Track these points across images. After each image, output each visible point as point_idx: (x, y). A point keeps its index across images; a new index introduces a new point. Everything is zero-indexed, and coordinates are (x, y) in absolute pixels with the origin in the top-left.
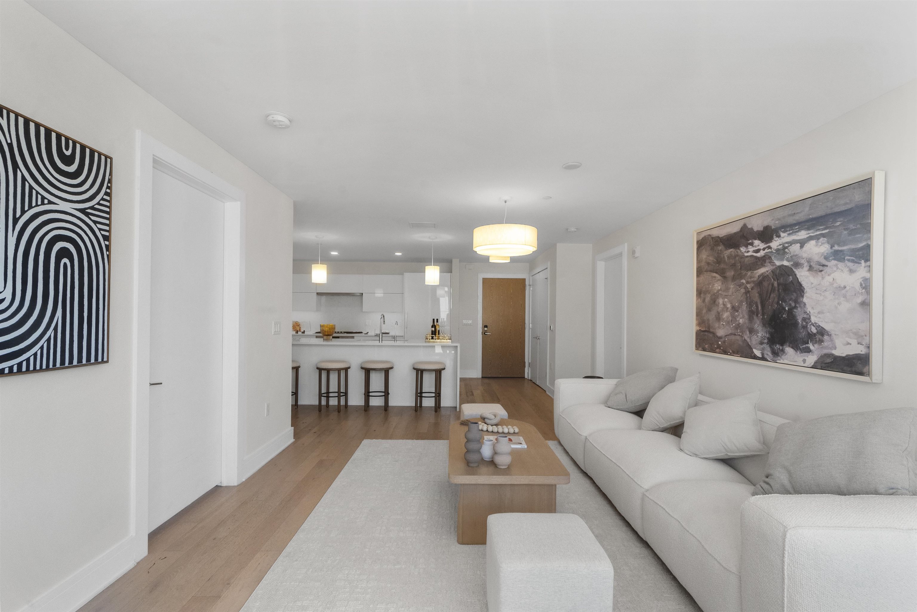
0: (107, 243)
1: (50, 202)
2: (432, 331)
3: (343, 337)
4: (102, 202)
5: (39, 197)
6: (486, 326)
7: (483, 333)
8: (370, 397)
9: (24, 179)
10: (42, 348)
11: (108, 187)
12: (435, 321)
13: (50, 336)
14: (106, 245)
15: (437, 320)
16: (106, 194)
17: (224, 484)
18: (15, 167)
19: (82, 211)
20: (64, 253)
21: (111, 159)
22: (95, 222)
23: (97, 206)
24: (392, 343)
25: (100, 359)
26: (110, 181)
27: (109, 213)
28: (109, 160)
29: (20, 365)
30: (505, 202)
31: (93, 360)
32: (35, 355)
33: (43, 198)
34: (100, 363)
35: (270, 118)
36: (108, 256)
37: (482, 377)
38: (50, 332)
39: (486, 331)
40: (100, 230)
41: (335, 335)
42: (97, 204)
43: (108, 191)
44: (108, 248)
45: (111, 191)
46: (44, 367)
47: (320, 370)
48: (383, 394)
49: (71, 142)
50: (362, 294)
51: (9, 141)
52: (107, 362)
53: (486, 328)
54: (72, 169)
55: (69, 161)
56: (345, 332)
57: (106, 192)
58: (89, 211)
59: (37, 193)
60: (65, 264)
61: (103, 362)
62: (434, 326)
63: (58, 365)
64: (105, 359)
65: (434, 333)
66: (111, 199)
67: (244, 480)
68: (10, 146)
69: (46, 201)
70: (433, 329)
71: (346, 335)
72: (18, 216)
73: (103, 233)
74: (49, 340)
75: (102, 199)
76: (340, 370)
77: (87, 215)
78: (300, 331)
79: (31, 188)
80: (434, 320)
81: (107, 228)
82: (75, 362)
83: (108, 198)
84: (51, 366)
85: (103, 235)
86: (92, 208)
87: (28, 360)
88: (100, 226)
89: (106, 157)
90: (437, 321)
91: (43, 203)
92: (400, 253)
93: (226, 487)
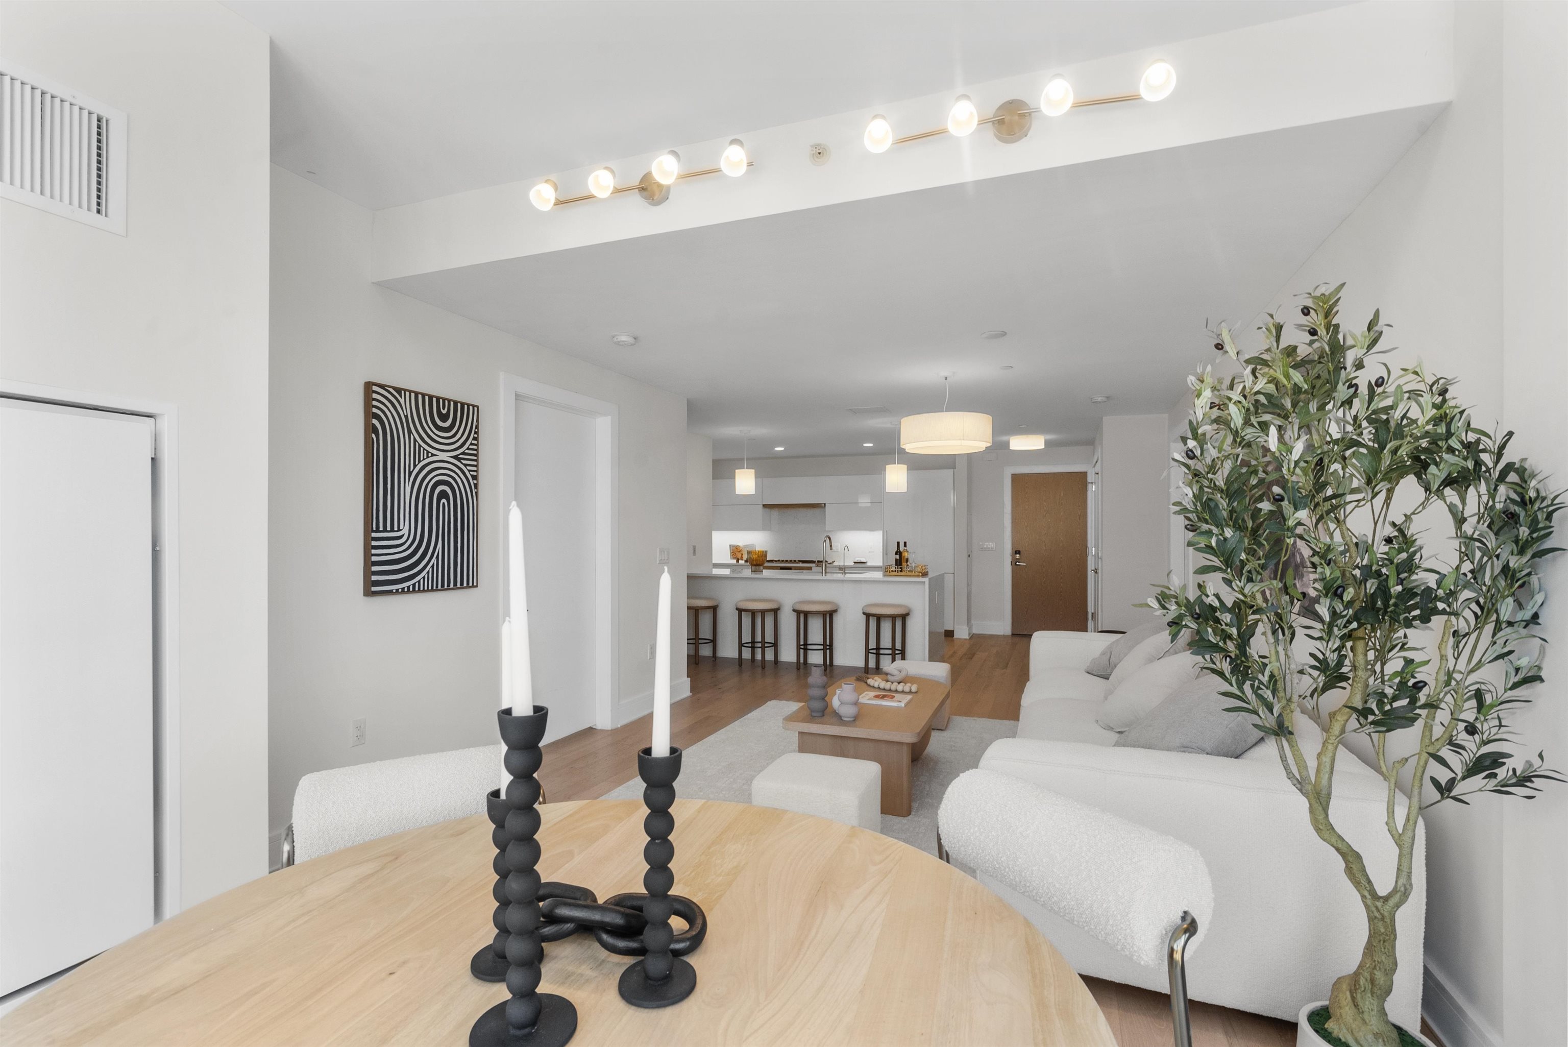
0: (475, 482)
1: (433, 455)
2: (896, 560)
3: (796, 568)
4: (471, 447)
5: (425, 452)
6: (1017, 552)
7: (1013, 563)
8: (809, 652)
9: (415, 440)
10: (428, 572)
11: (476, 433)
12: (902, 545)
13: (434, 563)
14: (474, 484)
15: (905, 543)
16: (475, 439)
17: (599, 727)
18: (410, 432)
19: (455, 457)
20: (443, 494)
21: (478, 407)
22: (466, 465)
23: (467, 451)
24: (840, 576)
25: (471, 584)
26: (477, 427)
27: (476, 455)
28: (476, 409)
29: (414, 585)
30: (946, 379)
31: (465, 585)
32: (424, 578)
33: (428, 452)
34: (471, 587)
35: (615, 339)
36: (477, 493)
37: (1013, 635)
38: (434, 560)
39: (1018, 560)
40: (469, 471)
41: (767, 564)
42: (467, 449)
43: (476, 436)
44: (476, 486)
45: (478, 436)
46: (430, 588)
47: (740, 611)
48: (821, 647)
49: (446, 401)
50: (825, 504)
51: (406, 414)
52: (477, 586)
53: (1018, 555)
54: (447, 424)
55: (444, 418)
56: (800, 561)
57: (474, 437)
58: (461, 456)
59: (424, 449)
60: (444, 503)
61: (473, 586)
62: (898, 552)
63: (439, 587)
64: (475, 584)
65: (899, 563)
66: (478, 442)
67: (619, 726)
68: (406, 417)
69: (430, 455)
70: (898, 557)
71: (801, 565)
72: (411, 470)
73: (472, 473)
74: (433, 566)
75: (471, 444)
76: (764, 612)
77: (459, 460)
78: (742, 559)
79: (420, 446)
80: (898, 543)
81: (475, 469)
82: (452, 586)
83: (475, 442)
84: (435, 588)
85: (471, 475)
86: (463, 453)
87: (419, 581)
88: (469, 468)
89: (474, 406)
90: (905, 546)
91: (428, 457)
92: (871, 443)
93: (600, 730)
